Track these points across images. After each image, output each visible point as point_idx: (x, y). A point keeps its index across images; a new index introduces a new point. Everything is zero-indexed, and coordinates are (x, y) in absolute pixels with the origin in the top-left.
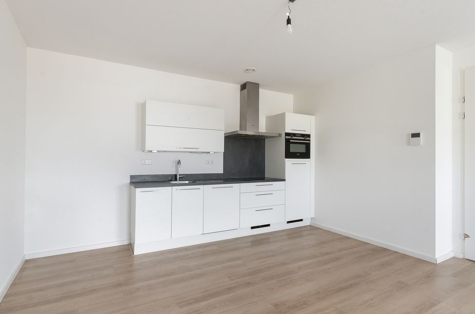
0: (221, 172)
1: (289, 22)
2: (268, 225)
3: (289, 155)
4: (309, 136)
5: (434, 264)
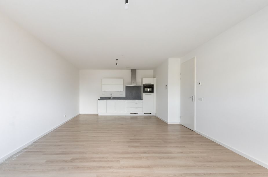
0: (125, 97)
1: (117, 64)
2: (137, 113)
3: (144, 92)
4: (153, 85)
5: (167, 124)
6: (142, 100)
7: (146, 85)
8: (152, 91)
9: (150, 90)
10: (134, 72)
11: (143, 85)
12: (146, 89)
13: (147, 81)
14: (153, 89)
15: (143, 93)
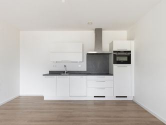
0: (86, 70)
3: (116, 62)
6: (113, 75)
7: (119, 52)
8: (128, 62)
9: (126, 59)
10: (98, 32)
11: (114, 52)
12: (118, 59)
13: (120, 46)
14: (129, 57)
15: (114, 65)
